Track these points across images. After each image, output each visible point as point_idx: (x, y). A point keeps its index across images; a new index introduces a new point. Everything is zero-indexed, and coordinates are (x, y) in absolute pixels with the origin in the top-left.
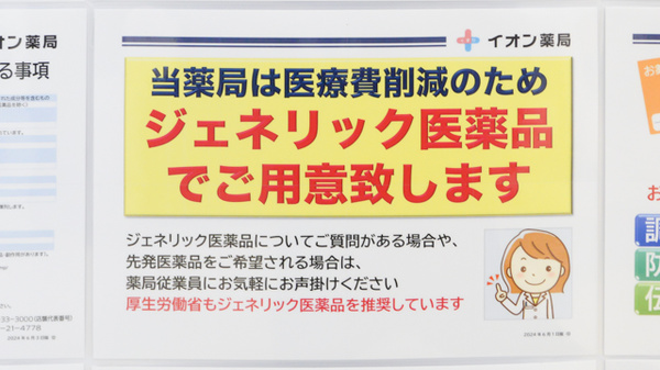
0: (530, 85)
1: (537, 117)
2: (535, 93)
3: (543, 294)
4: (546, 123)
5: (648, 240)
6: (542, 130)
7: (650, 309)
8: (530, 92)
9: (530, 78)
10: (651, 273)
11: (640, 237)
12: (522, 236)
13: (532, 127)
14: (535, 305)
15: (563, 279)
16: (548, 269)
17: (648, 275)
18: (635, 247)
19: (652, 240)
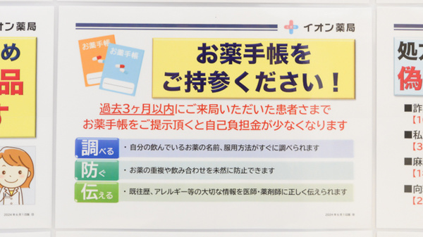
0: (9, 55)
1: (14, 75)
2: (12, 60)
3: (16, 189)
4: (19, 79)
5: (83, 154)
6: (17, 84)
7: (84, 199)
8: (9, 59)
9: (9, 50)
10: (85, 176)
11: (78, 152)
12: (3, 151)
13: (10, 81)
14: (11, 196)
15: (29, 179)
16: (20, 172)
17: (83, 177)
18: (75, 158)
19: (86, 154)
